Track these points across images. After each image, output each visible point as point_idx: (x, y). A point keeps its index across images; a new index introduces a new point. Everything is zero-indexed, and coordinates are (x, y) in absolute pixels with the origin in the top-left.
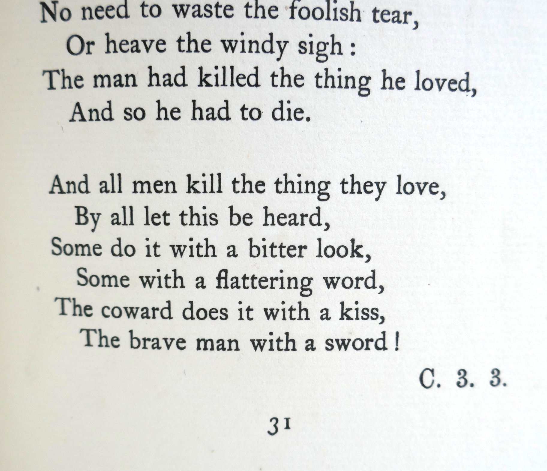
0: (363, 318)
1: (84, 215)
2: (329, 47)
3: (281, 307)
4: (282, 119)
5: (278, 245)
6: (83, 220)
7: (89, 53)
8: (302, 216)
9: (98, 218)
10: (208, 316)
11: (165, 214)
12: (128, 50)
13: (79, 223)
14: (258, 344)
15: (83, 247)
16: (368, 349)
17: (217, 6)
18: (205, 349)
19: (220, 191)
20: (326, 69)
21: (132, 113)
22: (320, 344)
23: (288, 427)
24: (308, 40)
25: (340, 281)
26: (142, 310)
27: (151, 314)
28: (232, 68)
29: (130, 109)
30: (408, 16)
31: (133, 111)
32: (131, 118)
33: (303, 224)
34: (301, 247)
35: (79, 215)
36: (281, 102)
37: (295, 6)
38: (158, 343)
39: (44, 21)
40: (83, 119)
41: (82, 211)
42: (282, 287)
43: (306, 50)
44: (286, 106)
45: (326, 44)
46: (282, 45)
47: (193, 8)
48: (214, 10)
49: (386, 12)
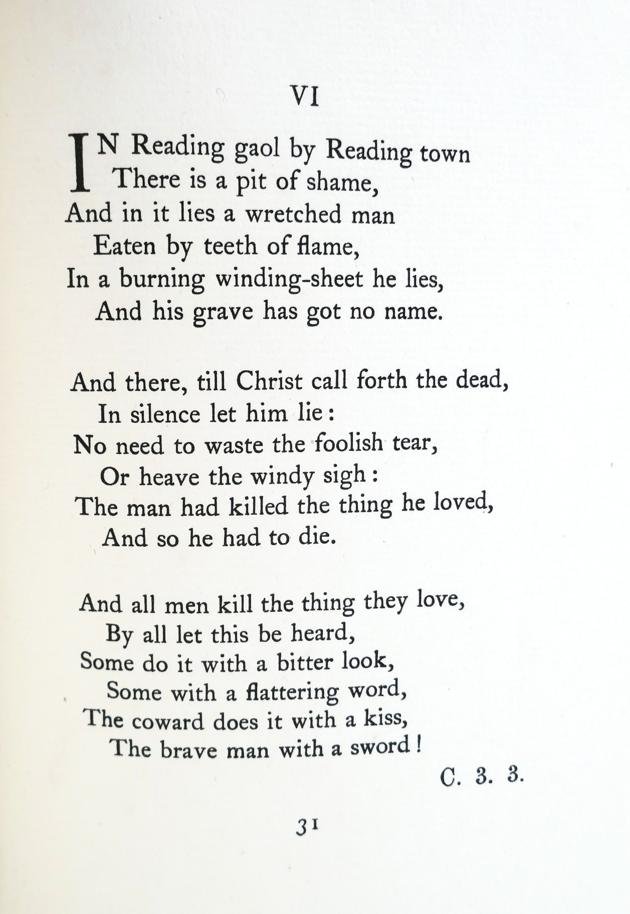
0: (386, 723)
1: (116, 632)
2: (353, 476)
3: (308, 716)
4: (309, 542)
5: (306, 659)
6: (114, 636)
7: (123, 484)
8: (329, 631)
9: (130, 635)
10: (239, 726)
11: (197, 633)
12: (163, 482)
13: (110, 639)
14: (286, 751)
15: (114, 662)
16: (391, 751)
17: (247, 442)
18: (236, 756)
19: (250, 611)
20: (350, 496)
21: (166, 540)
22: (346, 749)
23: (315, 828)
24: (333, 470)
25: (365, 690)
26: (174, 721)
27: (182, 725)
28: (261, 498)
29: (164, 537)
30: (427, 442)
31: (166, 538)
32: (164, 545)
33: (329, 639)
34: (327, 660)
35: (110, 632)
36: (308, 527)
37: (320, 439)
38: (189, 752)
39: (78, 452)
40: (116, 544)
41: (114, 629)
42: (310, 698)
43: (331, 479)
44: (312, 531)
45: (349, 473)
46: (309, 475)
47: (225, 445)
48: (244, 446)
49: (406, 440)
